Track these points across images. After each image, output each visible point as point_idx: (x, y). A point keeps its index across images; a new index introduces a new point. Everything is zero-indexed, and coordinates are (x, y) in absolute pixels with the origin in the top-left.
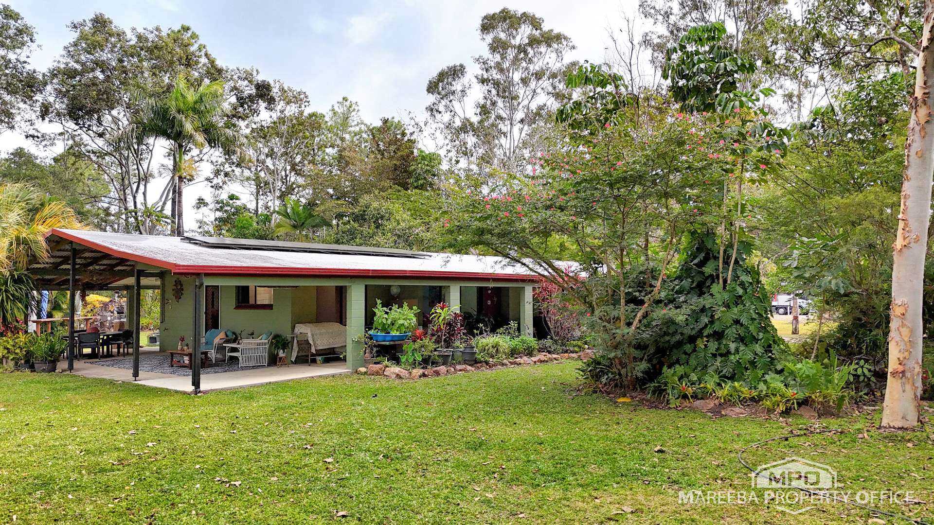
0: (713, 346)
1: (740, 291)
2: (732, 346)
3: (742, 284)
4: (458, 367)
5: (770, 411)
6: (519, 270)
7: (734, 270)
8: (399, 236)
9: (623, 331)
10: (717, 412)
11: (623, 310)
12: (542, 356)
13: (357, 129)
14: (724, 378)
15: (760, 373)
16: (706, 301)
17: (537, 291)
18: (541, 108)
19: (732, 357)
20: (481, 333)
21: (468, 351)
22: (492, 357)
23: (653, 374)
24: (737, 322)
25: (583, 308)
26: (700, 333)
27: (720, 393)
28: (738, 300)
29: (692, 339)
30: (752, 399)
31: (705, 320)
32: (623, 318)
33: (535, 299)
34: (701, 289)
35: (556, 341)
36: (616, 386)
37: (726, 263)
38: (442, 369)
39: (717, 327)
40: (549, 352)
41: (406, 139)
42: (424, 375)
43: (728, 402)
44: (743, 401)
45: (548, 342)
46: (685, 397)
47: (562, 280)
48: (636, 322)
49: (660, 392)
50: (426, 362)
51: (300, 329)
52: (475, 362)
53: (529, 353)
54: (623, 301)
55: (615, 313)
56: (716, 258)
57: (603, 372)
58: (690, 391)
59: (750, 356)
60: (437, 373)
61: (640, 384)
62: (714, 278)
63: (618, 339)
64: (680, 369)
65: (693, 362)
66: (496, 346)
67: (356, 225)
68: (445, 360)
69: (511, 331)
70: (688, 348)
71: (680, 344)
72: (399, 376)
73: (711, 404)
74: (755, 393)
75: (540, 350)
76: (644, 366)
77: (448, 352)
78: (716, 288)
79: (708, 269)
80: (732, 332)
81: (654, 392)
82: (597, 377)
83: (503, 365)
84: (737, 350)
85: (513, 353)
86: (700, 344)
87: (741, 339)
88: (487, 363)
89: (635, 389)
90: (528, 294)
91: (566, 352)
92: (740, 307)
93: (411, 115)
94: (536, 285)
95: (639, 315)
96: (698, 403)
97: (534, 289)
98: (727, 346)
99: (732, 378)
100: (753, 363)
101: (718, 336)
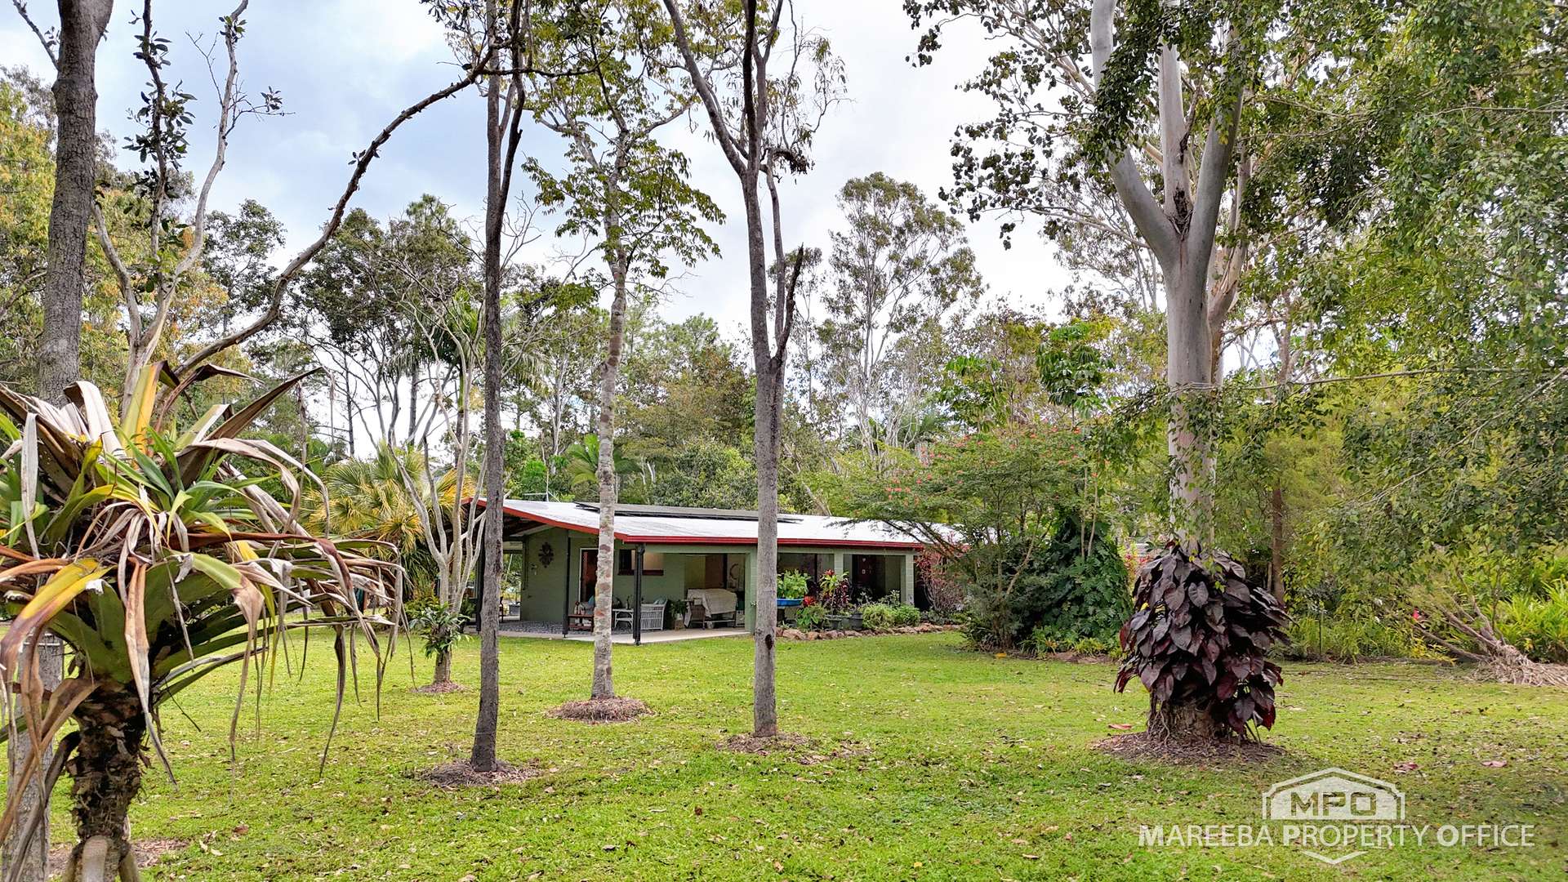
0: (1075, 609)
1: (1098, 563)
2: (1091, 609)
3: (1100, 558)
4: (847, 632)
5: (1115, 660)
6: (901, 538)
7: (1093, 545)
8: (737, 489)
9: (1000, 595)
10: (1074, 660)
11: (1000, 578)
12: (925, 626)
13: (652, 331)
14: (1083, 635)
15: (1112, 631)
16: (1069, 572)
17: (919, 559)
18: (913, 309)
19: (1090, 619)
20: (864, 602)
21: (855, 617)
22: (877, 624)
23: (1025, 632)
24: (1094, 589)
25: (966, 577)
26: (1064, 600)
27: (1078, 647)
28: (1096, 571)
29: (1059, 603)
30: (1103, 651)
31: (1069, 586)
32: (1000, 585)
33: (917, 569)
34: (1067, 560)
35: (938, 612)
36: (995, 645)
37: (1087, 538)
38: (834, 633)
39: (1078, 592)
40: (933, 623)
41: (738, 361)
42: (819, 638)
43: (1083, 654)
44: (1095, 653)
45: (930, 614)
46: (1050, 650)
47: (945, 549)
48: (1010, 588)
49: (1031, 647)
50: (819, 626)
51: (692, 594)
52: (862, 629)
53: (912, 622)
54: (1000, 571)
55: (993, 581)
56: (1080, 534)
57: (984, 633)
58: (1054, 645)
59: (1104, 617)
60: (830, 637)
61: (1015, 641)
62: (1078, 551)
63: (996, 603)
64: (1048, 629)
65: (1059, 623)
66: (881, 614)
67: (682, 474)
68: (836, 625)
69: (893, 601)
70: (1055, 611)
71: (1050, 607)
72: (797, 637)
73: (1070, 655)
74: (1104, 647)
75: (923, 621)
76: (1017, 625)
77: (837, 617)
78: (1078, 560)
79: (1072, 545)
80: (1089, 599)
81: (1026, 647)
82: (978, 637)
83: (888, 632)
84: (1094, 613)
85: (898, 622)
86: (1065, 607)
87: (1097, 604)
88: (873, 630)
89: (1011, 647)
90: (909, 562)
91: (949, 623)
92: (1098, 576)
93: (741, 328)
94: (918, 554)
95: (1013, 582)
96: (1059, 654)
97: (915, 558)
98: (1086, 609)
99: (1090, 635)
100: (1107, 624)
101: (1079, 600)
